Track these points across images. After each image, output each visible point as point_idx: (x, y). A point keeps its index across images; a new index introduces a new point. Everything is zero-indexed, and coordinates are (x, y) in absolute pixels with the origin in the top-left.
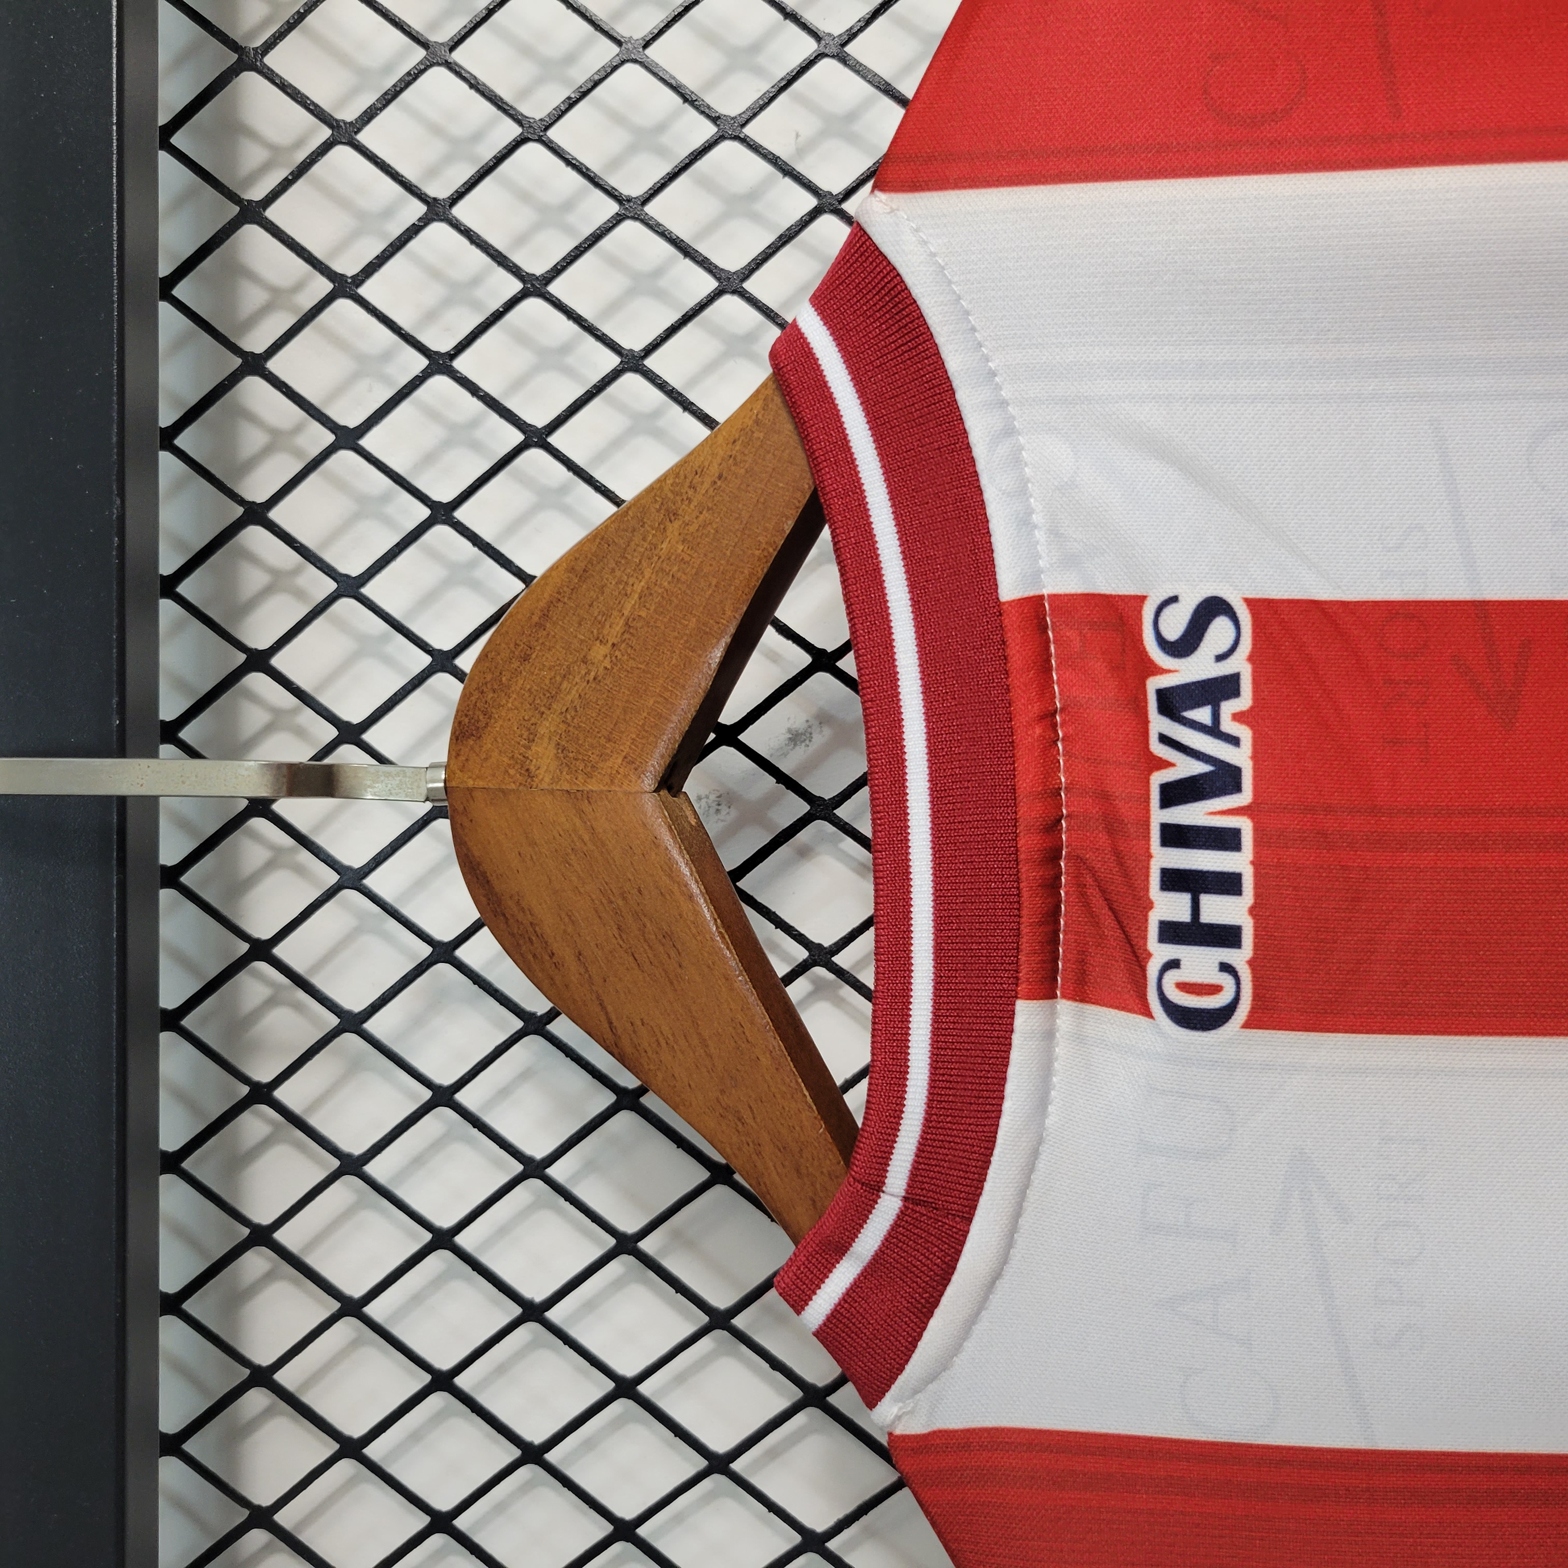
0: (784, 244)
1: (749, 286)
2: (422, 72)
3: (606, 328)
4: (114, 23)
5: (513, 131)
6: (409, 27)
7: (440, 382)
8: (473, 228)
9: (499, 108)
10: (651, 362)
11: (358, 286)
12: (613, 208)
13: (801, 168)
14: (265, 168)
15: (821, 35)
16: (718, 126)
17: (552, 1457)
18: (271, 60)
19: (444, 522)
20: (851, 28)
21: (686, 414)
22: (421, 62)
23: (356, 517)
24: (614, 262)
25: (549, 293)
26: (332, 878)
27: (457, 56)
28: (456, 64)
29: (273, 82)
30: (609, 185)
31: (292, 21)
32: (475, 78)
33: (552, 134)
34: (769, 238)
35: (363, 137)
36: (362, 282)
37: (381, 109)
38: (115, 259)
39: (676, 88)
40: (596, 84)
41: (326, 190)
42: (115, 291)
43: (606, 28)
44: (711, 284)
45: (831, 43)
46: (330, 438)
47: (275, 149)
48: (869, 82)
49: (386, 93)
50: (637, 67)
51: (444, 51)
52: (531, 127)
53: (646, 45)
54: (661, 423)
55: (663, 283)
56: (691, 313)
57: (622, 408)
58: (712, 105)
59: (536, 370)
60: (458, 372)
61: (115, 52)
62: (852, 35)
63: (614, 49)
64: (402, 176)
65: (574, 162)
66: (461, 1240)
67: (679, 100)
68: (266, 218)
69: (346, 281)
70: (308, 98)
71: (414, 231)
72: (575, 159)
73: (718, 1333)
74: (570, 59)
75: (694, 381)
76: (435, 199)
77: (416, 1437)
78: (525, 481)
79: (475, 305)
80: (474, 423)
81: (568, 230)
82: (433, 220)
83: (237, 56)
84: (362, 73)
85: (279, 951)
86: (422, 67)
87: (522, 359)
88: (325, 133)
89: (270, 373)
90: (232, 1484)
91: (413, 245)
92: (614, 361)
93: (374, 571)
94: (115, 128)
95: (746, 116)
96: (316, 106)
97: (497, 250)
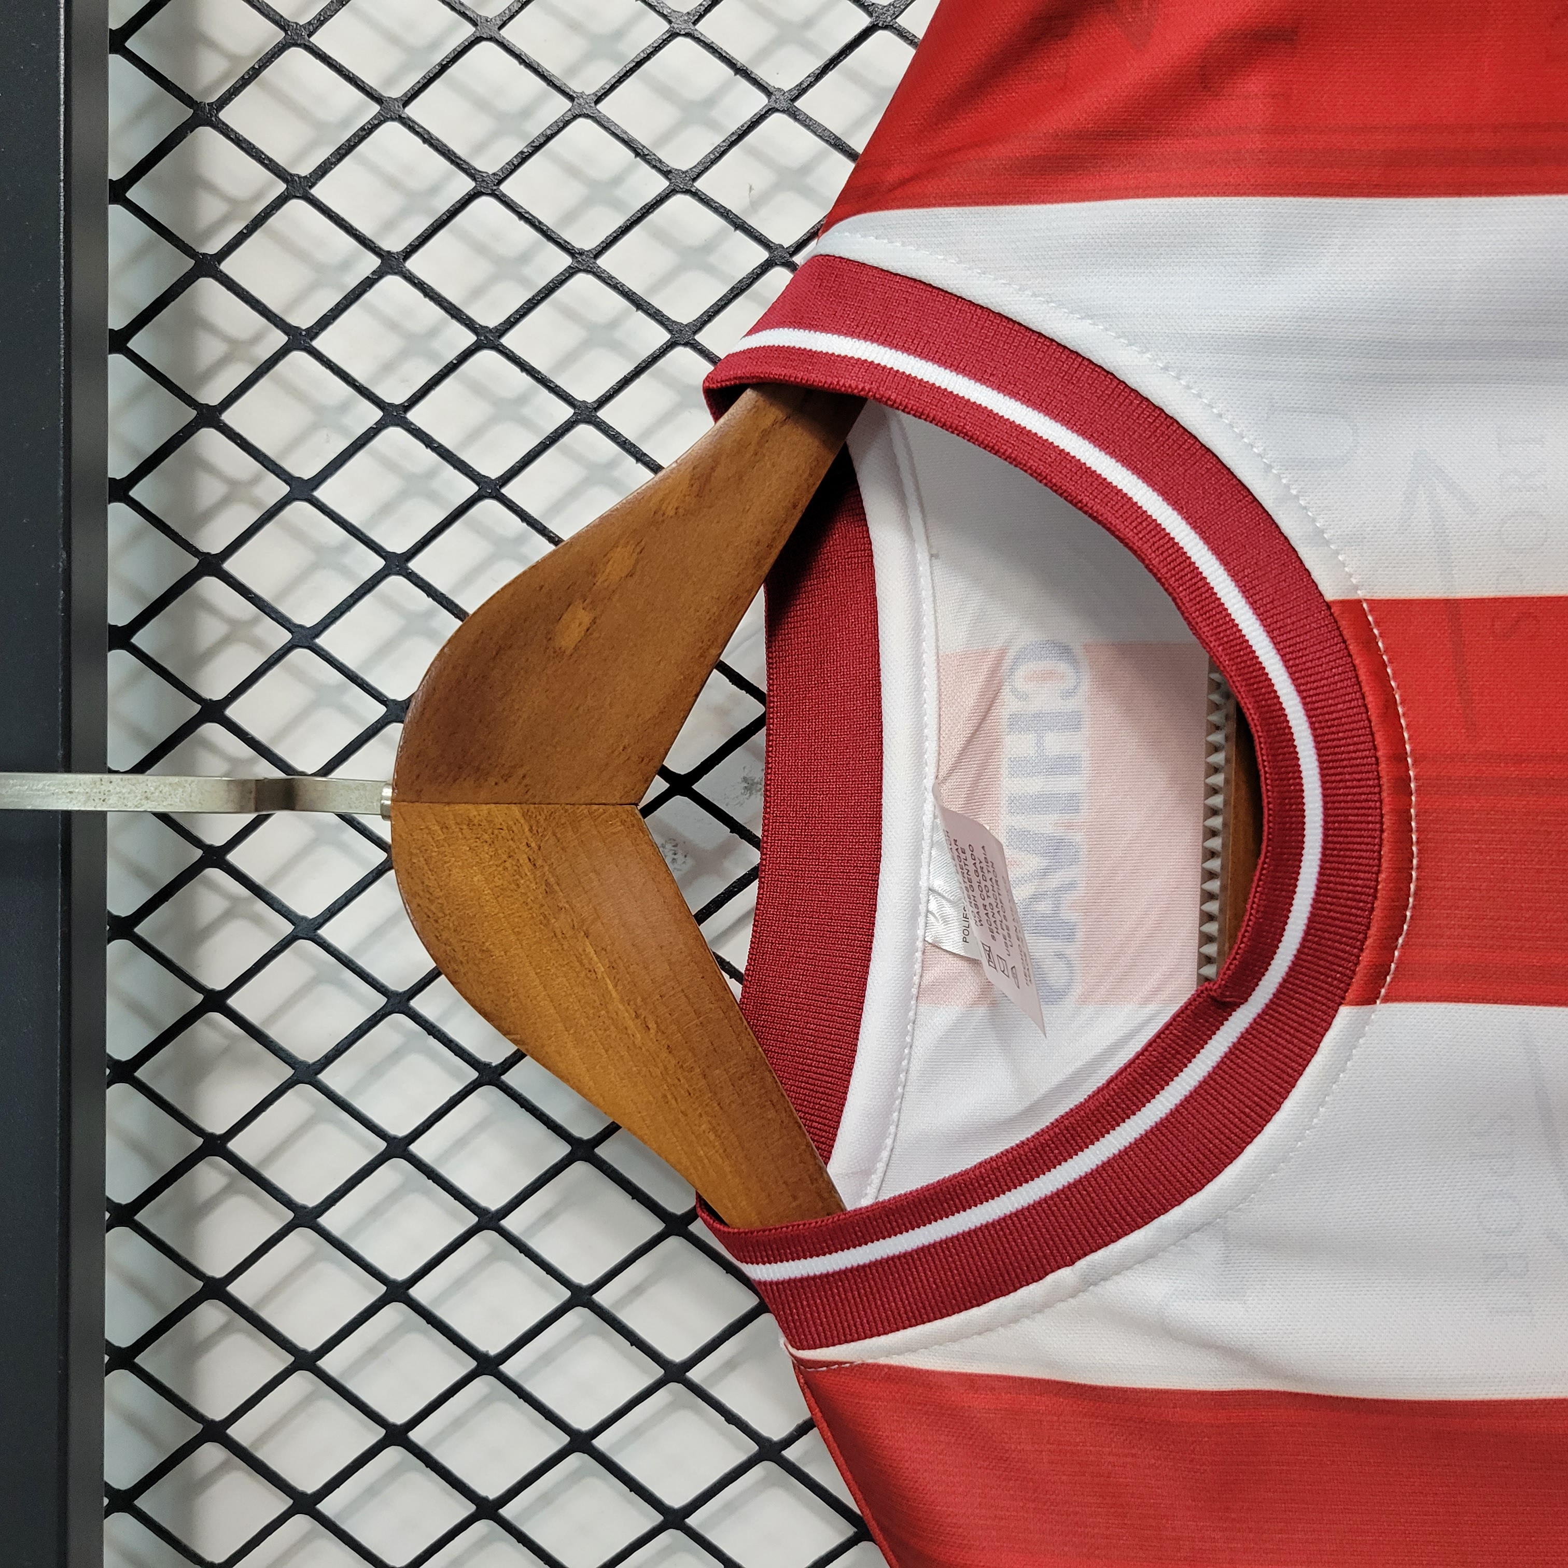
0: (736, 296)
1: (701, 338)
2: (376, 126)
3: (560, 381)
4: (62, 81)
5: (466, 185)
6: (363, 82)
7: (394, 434)
8: (426, 281)
9: (452, 162)
10: (603, 414)
11: (312, 339)
12: (566, 261)
13: (753, 222)
14: (224, 220)
15: (771, 89)
16: (670, 180)
17: (506, 1512)
18: (225, 115)
19: (398, 573)
20: (801, 84)
21: (639, 465)
22: (375, 117)
23: (314, 567)
24: (570, 314)
25: (502, 345)
26: (287, 928)
27: (411, 111)
28: (409, 119)
29: (228, 137)
30: (561, 238)
31: (246, 77)
32: (429, 133)
33: (505, 188)
34: (722, 290)
35: (317, 191)
36: (316, 335)
37: (335, 164)
38: (62, 315)
39: (628, 143)
40: (549, 138)
41: (283, 242)
42: (62, 346)
43: (558, 84)
44: (664, 336)
45: (782, 98)
46: (285, 489)
47: (233, 202)
48: (820, 137)
49: (339, 148)
50: (589, 122)
51: (397, 106)
52: (483, 181)
53: (597, 101)
54: (616, 473)
55: (618, 334)
56: (644, 365)
57: (577, 458)
58: (663, 160)
59: (494, 420)
60: (412, 423)
61: (62, 110)
62: (801, 90)
63: (568, 104)
64: (356, 230)
65: (527, 215)
66: (415, 1292)
67: (632, 155)
68: (221, 272)
69: (301, 334)
70: (263, 153)
71: (368, 284)
72: (527, 213)
73: (673, 1386)
74: (526, 113)
75: (648, 433)
76: (389, 252)
77: (372, 1491)
78: (481, 531)
79: (432, 356)
80: (431, 474)
81: (524, 282)
82: (388, 273)
83: (192, 111)
84: (320, 126)
85: (233, 1002)
86: (376, 122)
87: (478, 411)
88: (281, 187)
89: (225, 425)
90: (185, 1541)
91: (367, 296)
92: (567, 412)
93: (329, 621)
94: (62, 184)
95: (697, 171)
96: (271, 160)
97: (450, 303)
